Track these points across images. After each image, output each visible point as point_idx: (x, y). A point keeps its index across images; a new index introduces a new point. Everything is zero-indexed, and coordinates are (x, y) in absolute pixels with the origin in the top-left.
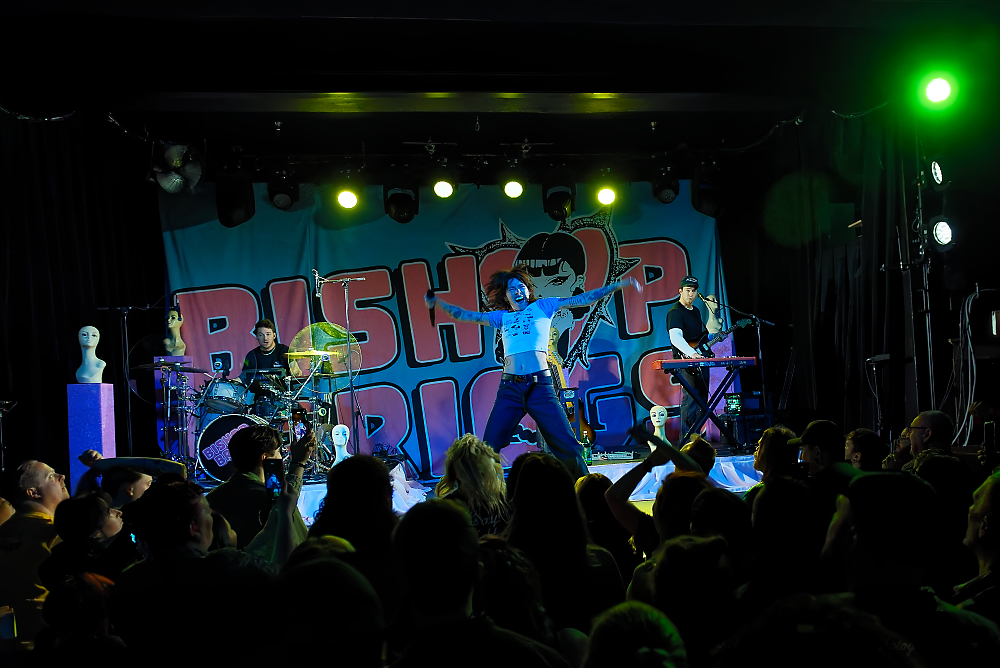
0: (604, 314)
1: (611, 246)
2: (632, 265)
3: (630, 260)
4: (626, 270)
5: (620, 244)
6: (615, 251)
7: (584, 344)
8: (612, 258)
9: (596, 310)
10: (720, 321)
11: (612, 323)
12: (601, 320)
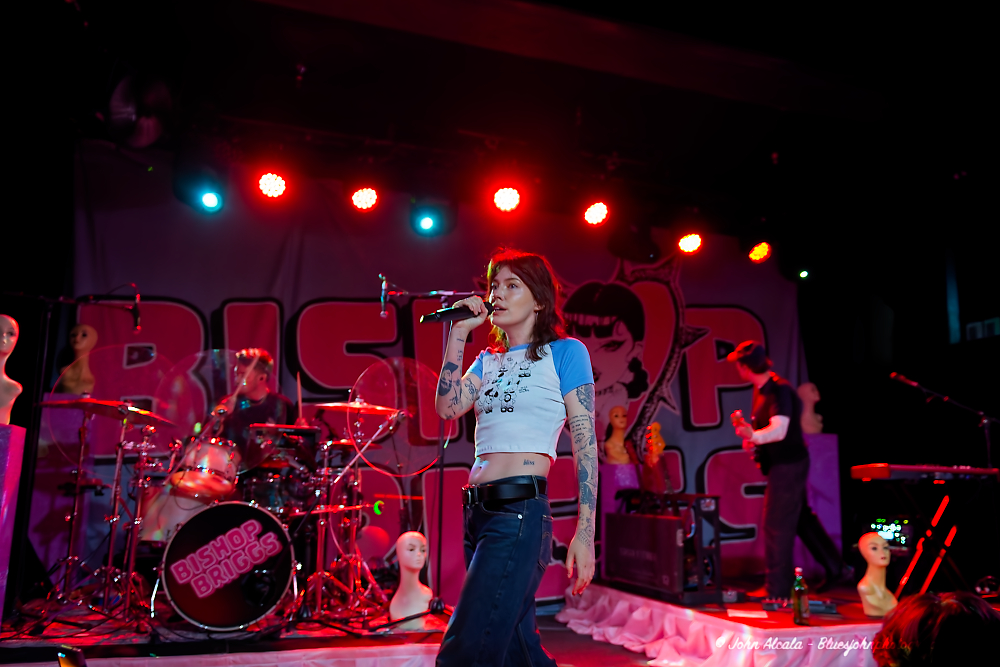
0: (666, 395)
1: (676, 309)
4: (693, 341)
5: (688, 306)
6: (681, 316)
8: (677, 323)
9: (655, 389)
11: (674, 408)
12: (661, 403)
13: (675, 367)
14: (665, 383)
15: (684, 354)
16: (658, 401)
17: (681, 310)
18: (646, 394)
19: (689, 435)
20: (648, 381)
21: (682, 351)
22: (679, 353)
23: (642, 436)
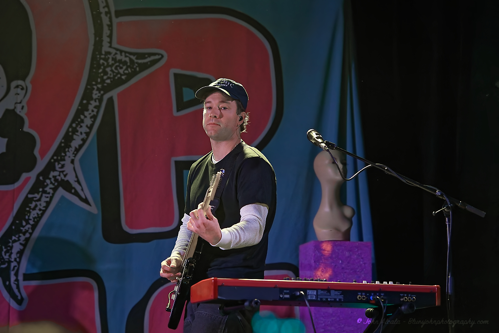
0: (71, 178)
1: (97, 18)
2: (144, 67)
3: (141, 56)
4: (130, 76)
5: (119, 14)
6: (106, 31)
7: (17, 247)
8: (98, 44)
9: (50, 167)
10: (348, 212)
11: (86, 201)
12: (61, 192)
13: (91, 128)
14: (70, 154)
15: (111, 100)
16: (55, 189)
17: (105, 20)
18: (32, 176)
19: (114, 248)
20: (36, 152)
21: (106, 97)
22: (100, 100)
23: (21, 253)
